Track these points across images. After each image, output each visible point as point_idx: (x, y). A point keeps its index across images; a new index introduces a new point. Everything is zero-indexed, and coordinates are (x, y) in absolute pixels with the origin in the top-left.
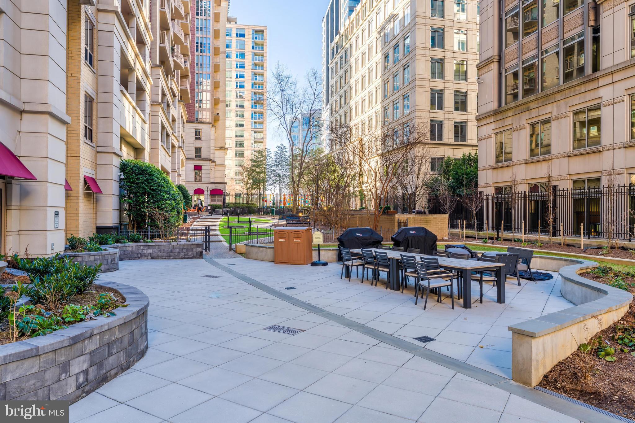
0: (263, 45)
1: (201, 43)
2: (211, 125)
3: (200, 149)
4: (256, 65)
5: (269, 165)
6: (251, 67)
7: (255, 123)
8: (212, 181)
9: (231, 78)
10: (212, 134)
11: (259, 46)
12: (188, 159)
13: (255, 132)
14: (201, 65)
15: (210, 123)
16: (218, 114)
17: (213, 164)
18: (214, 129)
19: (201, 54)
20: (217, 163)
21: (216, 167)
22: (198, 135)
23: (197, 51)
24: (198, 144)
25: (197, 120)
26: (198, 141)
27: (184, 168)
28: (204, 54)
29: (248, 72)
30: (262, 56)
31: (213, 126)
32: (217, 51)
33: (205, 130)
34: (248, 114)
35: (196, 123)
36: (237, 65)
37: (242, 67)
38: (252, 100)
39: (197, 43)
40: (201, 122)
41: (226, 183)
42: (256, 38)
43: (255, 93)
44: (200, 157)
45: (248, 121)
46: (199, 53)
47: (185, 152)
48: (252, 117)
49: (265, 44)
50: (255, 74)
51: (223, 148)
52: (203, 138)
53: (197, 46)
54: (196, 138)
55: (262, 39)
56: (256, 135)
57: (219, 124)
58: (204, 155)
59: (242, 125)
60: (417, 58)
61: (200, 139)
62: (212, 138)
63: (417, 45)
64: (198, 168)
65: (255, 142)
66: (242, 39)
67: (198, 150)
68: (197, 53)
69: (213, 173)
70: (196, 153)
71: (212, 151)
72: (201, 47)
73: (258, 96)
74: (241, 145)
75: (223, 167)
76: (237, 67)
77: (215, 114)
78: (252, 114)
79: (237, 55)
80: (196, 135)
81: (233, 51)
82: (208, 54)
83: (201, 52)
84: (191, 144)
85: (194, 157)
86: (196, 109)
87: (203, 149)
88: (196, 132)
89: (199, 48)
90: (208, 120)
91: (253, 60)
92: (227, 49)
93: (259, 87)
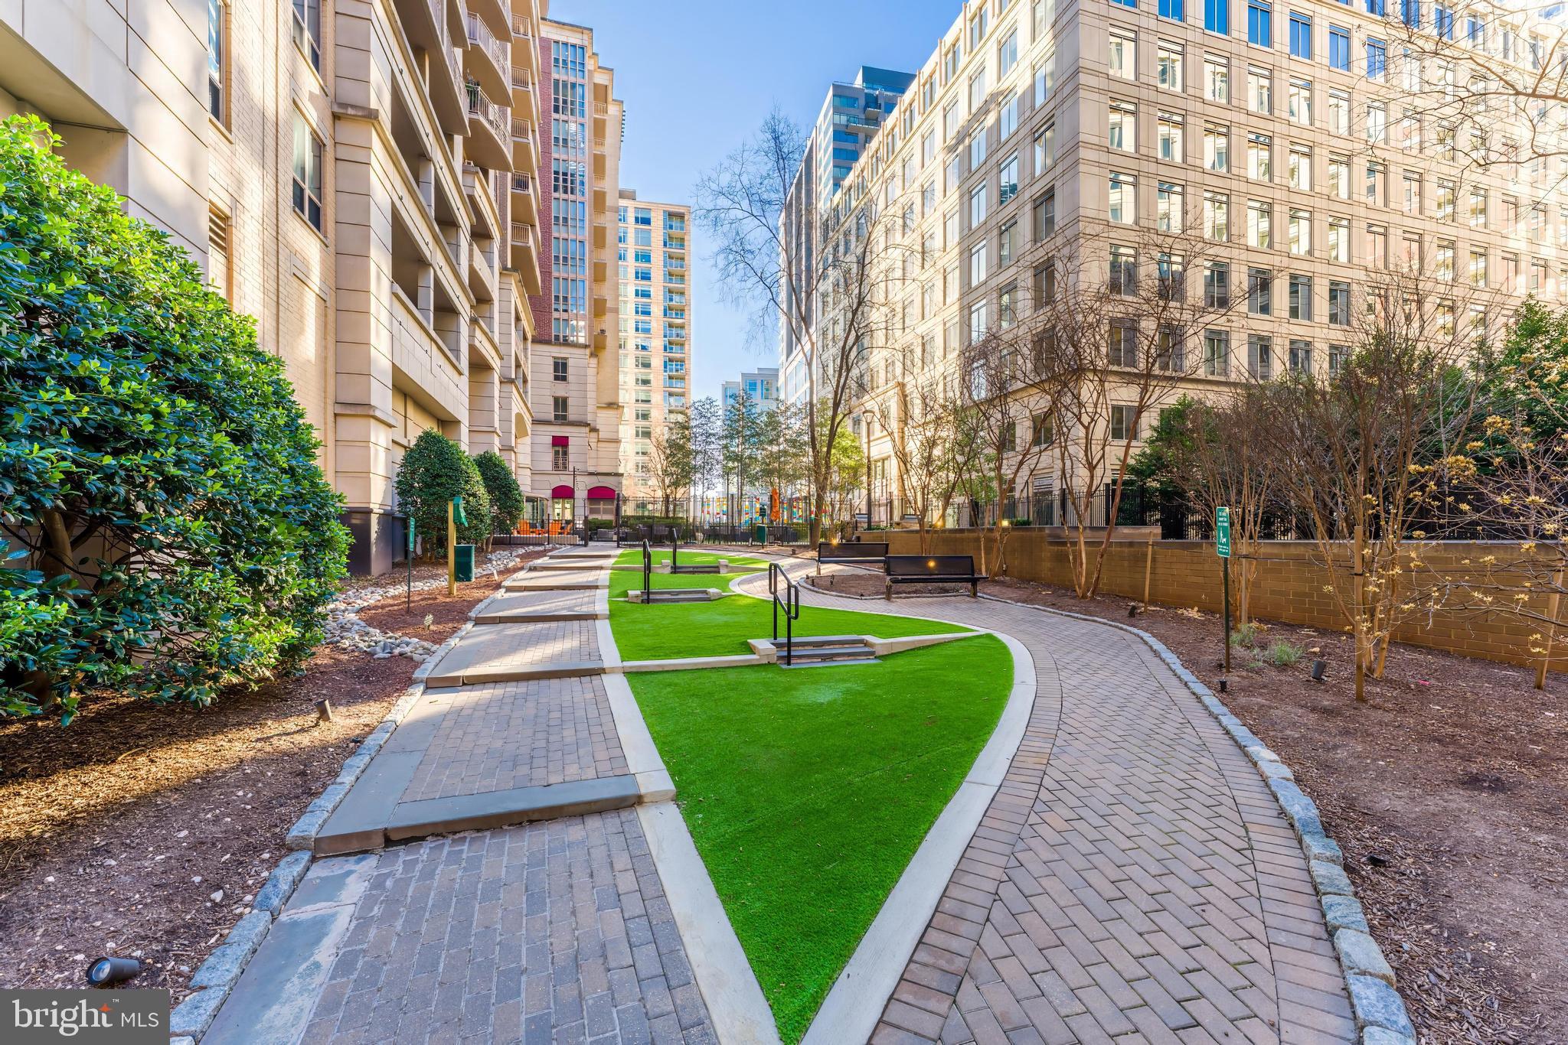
0: (683, 239)
1: (565, 174)
2: (588, 351)
3: (565, 400)
4: (670, 274)
5: (714, 435)
6: (662, 278)
7: (670, 378)
8: (591, 469)
9: (625, 296)
10: (591, 372)
11: (675, 241)
12: (536, 422)
13: (671, 394)
14: (565, 219)
15: (586, 346)
16: (603, 331)
17: (594, 435)
18: (594, 361)
19: (565, 196)
20: (602, 435)
21: (600, 444)
22: (561, 370)
23: (556, 189)
24: (561, 390)
25: (557, 337)
26: (560, 384)
27: (528, 440)
28: (571, 197)
29: (657, 286)
30: (683, 259)
31: (592, 355)
32: (599, 198)
33: (576, 359)
34: (657, 362)
35: (555, 344)
36: (637, 273)
37: (646, 277)
38: (665, 336)
39: (557, 173)
40: (566, 343)
41: (622, 475)
42: (671, 227)
43: (671, 326)
44: (564, 417)
45: (657, 374)
46: (561, 195)
47: (529, 405)
48: (665, 367)
49: (686, 238)
50: (670, 292)
51: (613, 405)
52: (570, 378)
53: (557, 180)
54: (556, 378)
55: (682, 228)
56: (672, 400)
57: (607, 355)
58: (572, 414)
59: (646, 382)
60: (1082, 168)
61: (564, 379)
62: (591, 379)
63: (1082, 137)
64: (560, 442)
65: (671, 412)
66: (646, 227)
67: (561, 403)
68: (556, 195)
69: (593, 454)
70: (556, 408)
71: (591, 408)
72: (565, 181)
73: (674, 331)
74: (645, 416)
75: (613, 445)
76: (637, 277)
77: (597, 331)
78: (665, 362)
79: (637, 256)
80: (556, 370)
81: (631, 247)
82: (579, 198)
83: (566, 192)
84: (543, 389)
85: (551, 417)
86: (555, 315)
87: (570, 402)
88: (556, 365)
89: (561, 183)
90: (582, 340)
91: (665, 266)
92: (620, 245)
93: (677, 314)
